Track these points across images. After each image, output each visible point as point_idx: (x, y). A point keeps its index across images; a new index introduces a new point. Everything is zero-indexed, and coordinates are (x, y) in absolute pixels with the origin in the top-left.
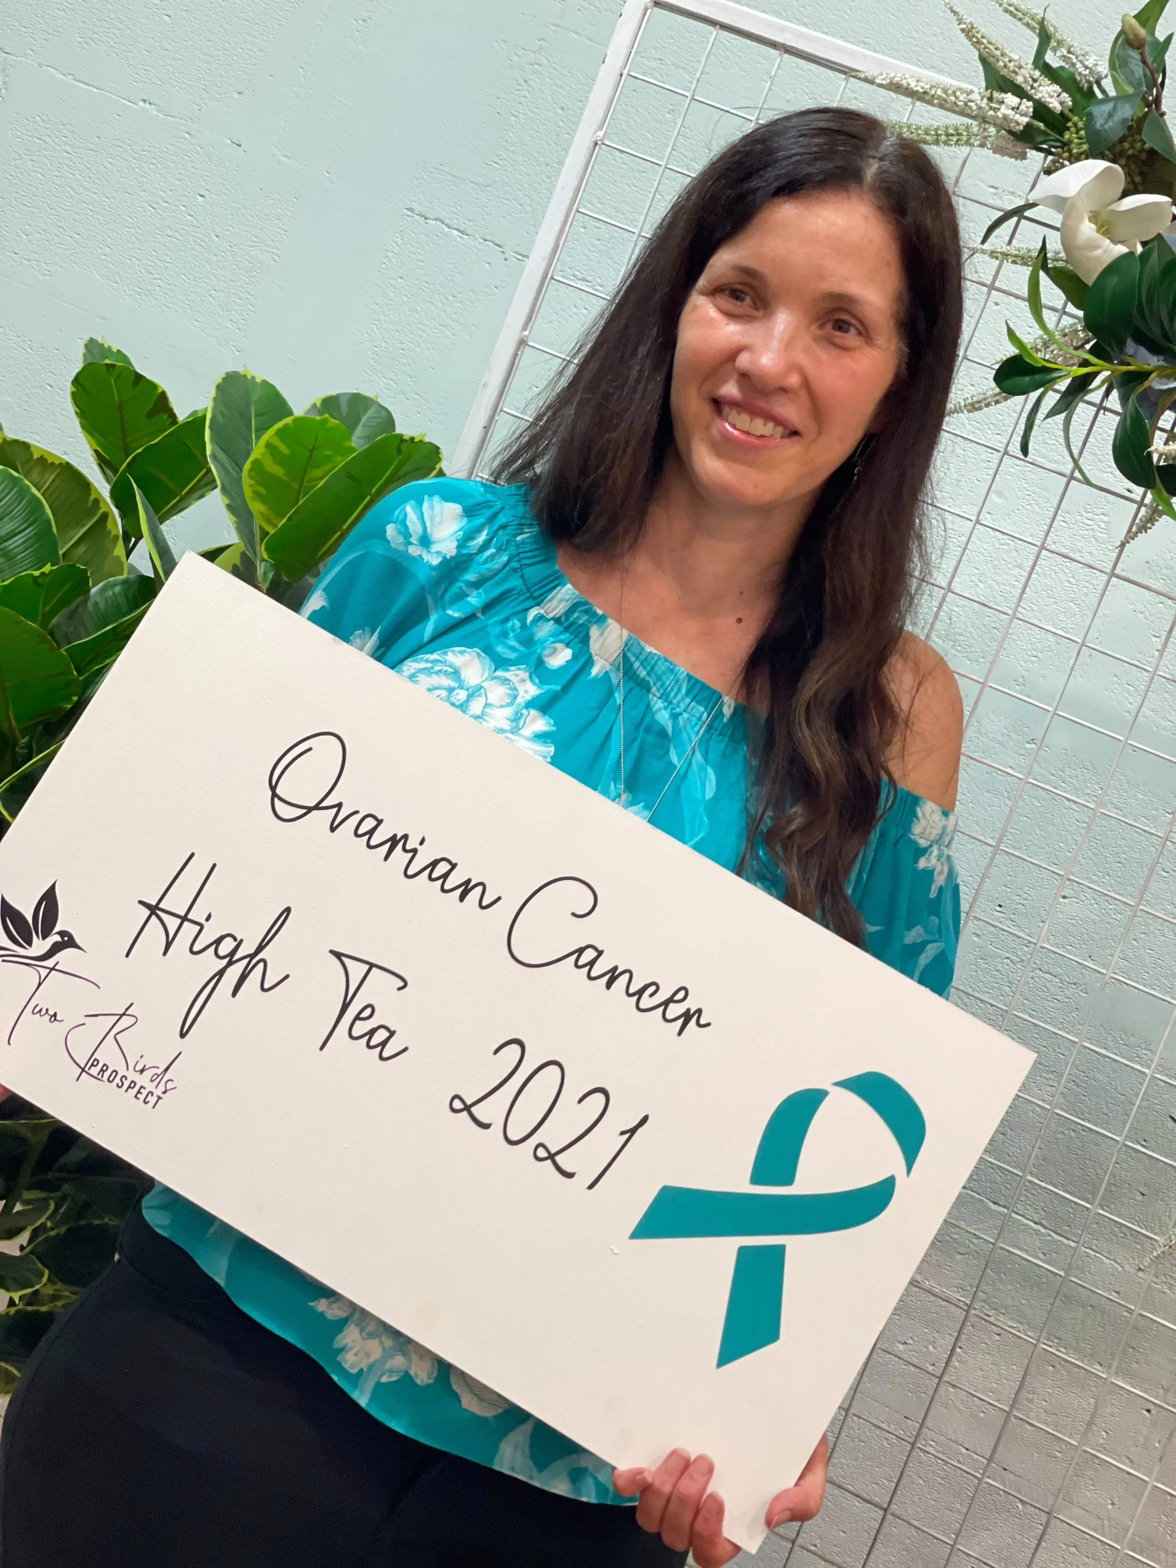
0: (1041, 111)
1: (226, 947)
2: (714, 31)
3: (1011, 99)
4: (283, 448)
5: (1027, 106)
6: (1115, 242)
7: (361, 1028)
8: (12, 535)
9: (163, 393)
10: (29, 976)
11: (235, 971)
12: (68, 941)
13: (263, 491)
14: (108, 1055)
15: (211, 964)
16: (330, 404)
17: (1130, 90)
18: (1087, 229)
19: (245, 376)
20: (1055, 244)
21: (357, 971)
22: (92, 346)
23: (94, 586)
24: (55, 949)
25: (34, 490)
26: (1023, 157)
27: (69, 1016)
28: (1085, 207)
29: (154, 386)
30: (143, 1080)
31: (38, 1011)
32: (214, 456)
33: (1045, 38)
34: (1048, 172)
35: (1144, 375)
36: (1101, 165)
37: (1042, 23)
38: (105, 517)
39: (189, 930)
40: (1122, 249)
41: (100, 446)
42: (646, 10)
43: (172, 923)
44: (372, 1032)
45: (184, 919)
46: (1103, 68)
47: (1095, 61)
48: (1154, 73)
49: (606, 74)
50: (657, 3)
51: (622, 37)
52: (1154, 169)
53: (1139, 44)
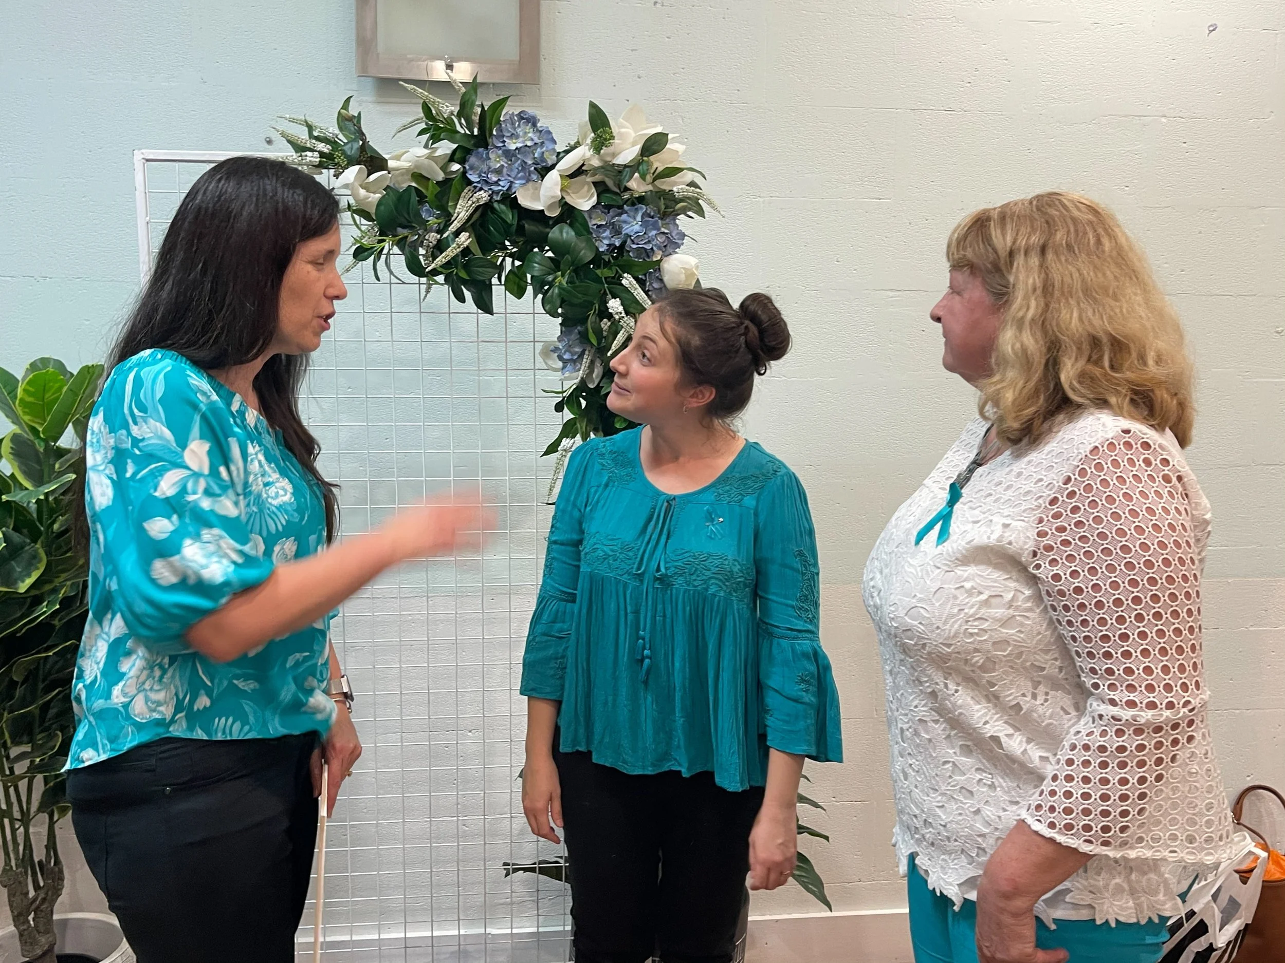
0: (322, 154)
2: (176, 164)
3: (309, 153)
5: (316, 154)
6: (374, 193)
17: (352, 137)
18: (362, 192)
20: (352, 201)
26: (321, 173)
28: (357, 184)
33: (310, 128)
34: (337, 176)
35: (407, 237)
36: (357, 168)
37: (306, 121)
40: (378, 196)
42: (144, 164)
46: (337, 131)
47: (333, 129)
48: (360, 128)
49: (139, 195)
50: (148, 160)
51: (139, 177)
52: (374, 162)
53: (351, 119)
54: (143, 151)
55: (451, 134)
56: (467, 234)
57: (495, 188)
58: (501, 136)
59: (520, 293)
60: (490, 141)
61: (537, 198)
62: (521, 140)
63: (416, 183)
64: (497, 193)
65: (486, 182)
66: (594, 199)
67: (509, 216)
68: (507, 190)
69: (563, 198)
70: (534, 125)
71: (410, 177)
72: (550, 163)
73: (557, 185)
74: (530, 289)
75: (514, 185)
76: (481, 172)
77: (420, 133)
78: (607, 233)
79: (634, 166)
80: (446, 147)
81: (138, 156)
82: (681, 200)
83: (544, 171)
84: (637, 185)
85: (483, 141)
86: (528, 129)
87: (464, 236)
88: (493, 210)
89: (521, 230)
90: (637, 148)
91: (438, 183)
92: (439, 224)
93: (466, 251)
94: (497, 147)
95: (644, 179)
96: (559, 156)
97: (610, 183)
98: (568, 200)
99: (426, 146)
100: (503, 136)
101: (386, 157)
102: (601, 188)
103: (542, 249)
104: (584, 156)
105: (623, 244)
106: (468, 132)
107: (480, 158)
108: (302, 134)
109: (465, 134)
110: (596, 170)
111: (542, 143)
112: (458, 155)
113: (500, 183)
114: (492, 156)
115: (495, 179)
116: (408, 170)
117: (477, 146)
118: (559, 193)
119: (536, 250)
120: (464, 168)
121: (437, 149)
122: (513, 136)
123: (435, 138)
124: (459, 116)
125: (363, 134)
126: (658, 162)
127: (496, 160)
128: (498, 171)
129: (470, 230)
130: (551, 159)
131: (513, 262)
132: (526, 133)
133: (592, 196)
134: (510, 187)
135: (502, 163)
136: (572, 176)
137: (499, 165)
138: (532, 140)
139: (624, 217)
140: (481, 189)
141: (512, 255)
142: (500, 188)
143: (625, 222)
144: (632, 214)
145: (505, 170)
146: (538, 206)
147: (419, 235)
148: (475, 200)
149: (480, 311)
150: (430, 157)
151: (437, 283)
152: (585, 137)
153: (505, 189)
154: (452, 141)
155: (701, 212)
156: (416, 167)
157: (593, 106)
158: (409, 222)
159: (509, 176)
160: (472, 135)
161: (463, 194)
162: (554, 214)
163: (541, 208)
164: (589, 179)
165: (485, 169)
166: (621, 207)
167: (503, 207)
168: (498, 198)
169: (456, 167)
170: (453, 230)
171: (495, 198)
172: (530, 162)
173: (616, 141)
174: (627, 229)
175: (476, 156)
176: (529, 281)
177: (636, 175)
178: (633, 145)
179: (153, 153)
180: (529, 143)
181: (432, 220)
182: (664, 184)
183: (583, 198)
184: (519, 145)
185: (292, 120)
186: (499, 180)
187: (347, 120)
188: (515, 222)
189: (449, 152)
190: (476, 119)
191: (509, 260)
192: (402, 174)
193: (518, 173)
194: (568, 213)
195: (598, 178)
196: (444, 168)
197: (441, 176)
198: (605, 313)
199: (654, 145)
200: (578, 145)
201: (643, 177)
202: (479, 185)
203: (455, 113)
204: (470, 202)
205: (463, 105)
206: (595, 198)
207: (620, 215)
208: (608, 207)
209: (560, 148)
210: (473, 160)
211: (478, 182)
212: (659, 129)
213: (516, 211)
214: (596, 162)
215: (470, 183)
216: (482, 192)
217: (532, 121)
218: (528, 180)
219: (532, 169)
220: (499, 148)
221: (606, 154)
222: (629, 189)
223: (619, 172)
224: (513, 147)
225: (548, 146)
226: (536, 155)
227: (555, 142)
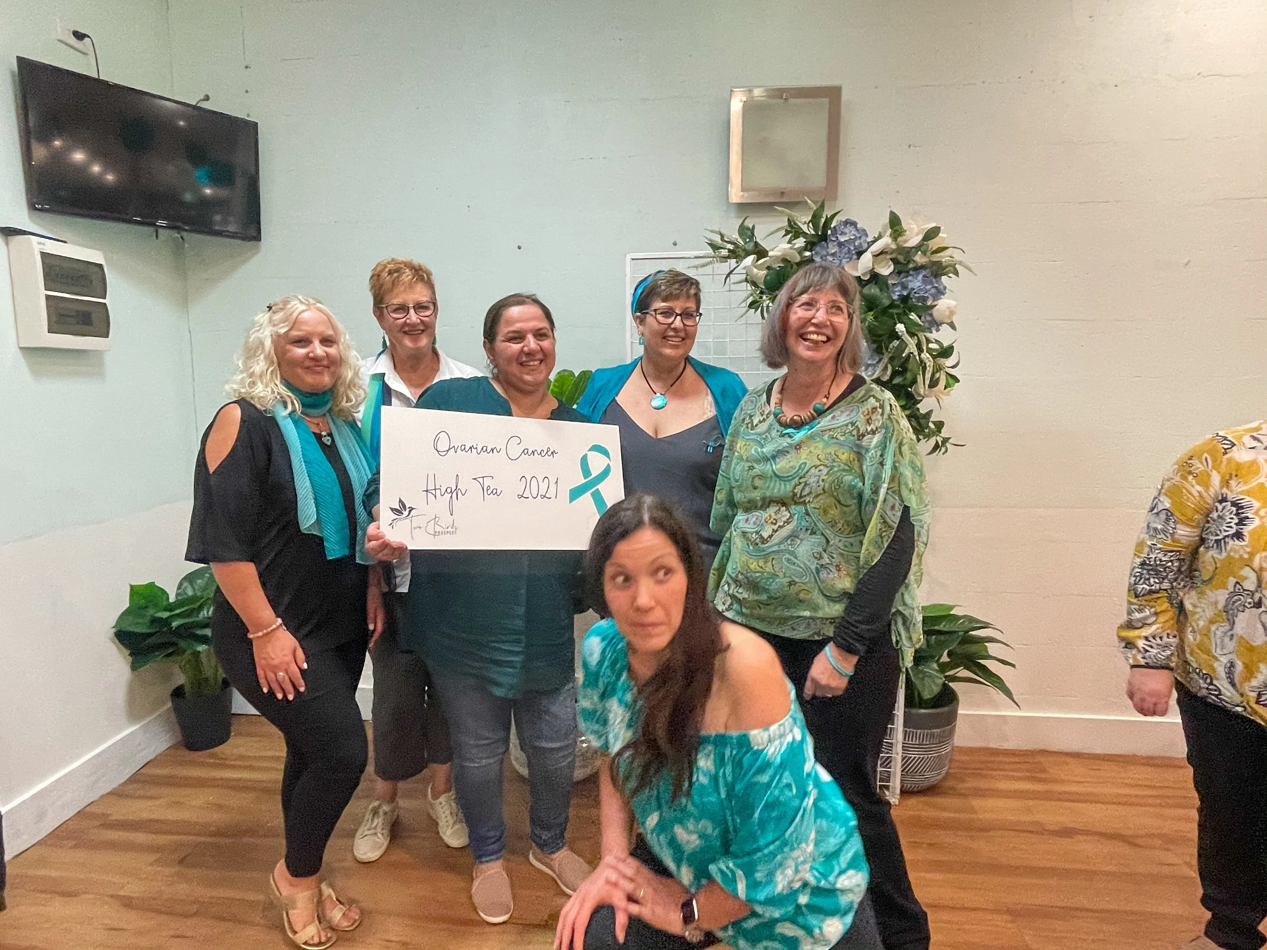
0: (729, 251)
1: (449, 490)
3: (722, 250)
5: (725, 250)
6: (762, 270)
7: (489, 492)
10: (408, 521)
11: (454, 495)
12: (411, 509)
14: (438, 529)
15: (448, 496)
18: (755, 270)
21: (481, 480)
24: (410, 512)
27: (423, 525)
28: (752, 266)
30: (449, 529)
31: (415, 528)
33: (722, 236)
34: (739, 262)
36: (751, 257)
37: (719, 232)
39: (438, 492)
40: (764, 272)
42: (631, 262)
43: (433, 492)
44: (492, 492)
45: (435, 489)
46: (738, 237)
47: (735, 236)
48: (753, 234)
49: (628, 278)
50: (633, 259)
51: (628, 269)
52: (761, 253)
53: (748, 229)
54: (631, 254)
55: (804, 234)
58: (835, 234)
60: (828, 237)
61: (856, 269)
62: (847, 235)
63: (784, 264)
66: (892, 267)
69: (873, 268)
70: (856, 227)
71: (781, 260)
72: (864, 248)
73: (869, 260)
76: (822, 256)
77: (785, 235)
78: (899, 288)
79: (918, 248)
80: (800, 242)
81: (628, 257)
82: (946, 267)
83: (860, 254)
84: (919, 259)
85: (824, 238)
86: (852, 229)
90: (920, 237)
91: (796, 263)
94: (832, 240)
95: (925, 255)
96: (870, 244)
97: (901, 258)
98: (876, 269)
99: (789, 242)
100: (837, 234)
101: (767, 249)
102: (895, 261)
104: (886, 243)
105: (909, 295)
107: (822, 247)
108: (717, 239)
109: (813, 235)
110: (893, 251)
111: (860, 237)
112: (808, 246)
114: (830, 245)
116: (777, 257)
117: (820, 241)
118: (870, 266)
120: (812, 254)
121: (795, 244)
122: (843, 233)
123: (796, 236)
124: (810, 224)
125: (755, 237)
126: (933, 244)
127: (833, 249)
128: (833, 255)
130: (865, 246)
132: (850, 232)
133: (889, 266)
135: (836, 249)
136: (878, 255)
137: (833, 251)
138: (854, 235)
139: (910, 278)
143: (910, 281)
144: (915, 276)
145: (837, 253)
150: (791, 248)
152: (885, 232)
154: (805, 238)
155: (956, 273)
156: (784, 255)
157: (892, 213)
160: (818, 235)
162: (867, 278)
164: (889, 257)
165: (824, 253)
166: (908, 272)
169: (808, 254)
172: (852, 248)
173: (907, 233)
174: (911, 285)
175: (820, 246)
177: (919, 252)
178: (917, 235)
179: (636, 255)
180: (853, 237)
182: (936, 258)
183: (883, 267)
184: (846, 239)
185: (712, 231)
187: (745, 230)
189: (803, 245)
190: (821, 225)
192: (776, 260)
193: (845, 255)
194: (875, 277)
195: (893, 256)
196: (800, 253)
197: (798, 259)
198: (896, 336)
199: (932, 234)
200: (880, 237)
201: (924, 253)
203: (807, 222)
205: (814, 216)
207: (907, 277)
208: (899, 273)
209: (870, 239)
210: (818, 249)
212: (933, 225)
214: (894, 246)
217: (854, 224)
218: (851, 259)
219: (854, 252)
220: (834, 241)
221: (900, 241)
222: (914, 261)
223: (909, 252)
224: (842, 240)
225: (863, 238)
226: (856, 244)
227: (867, 235)
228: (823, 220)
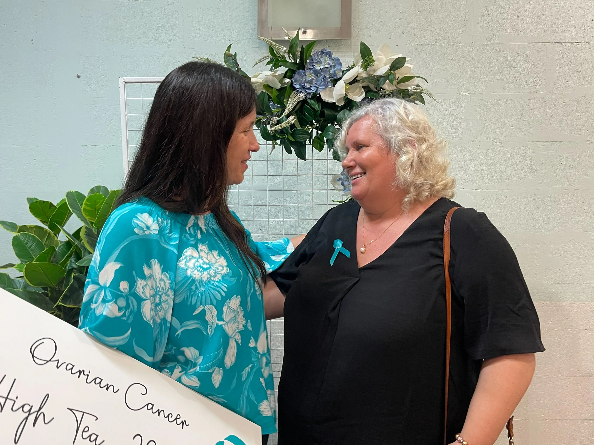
2: (141, 84)
4: (89, 203)
8: (31, 246)
9: (51, 203)
13: (87, 214)
16: (92, 190)
17: (232, 66)
19: (71, 192)
22: (28, 199)
23: (56, 248)
25: (32, 234)
29: (48, 202)
32: (73, 211)
35: (261, 119)
37: (208, 59)
38: (50, 233)
41: (41, 219)
42: (124, 85)
46: (224, 63)
47: (221, 61)
48: (236, 61)
49: (122, 101)
50: (126, 83)
51: (122, 92)
53: (231, 56)
54: (124, 78)
55: (285, 63)
56: (294, 116)
57: (309, 91)
58: (312, 63)
59: (320, 148)
60: (306, 65)
61: (332, 96)
62: (323, 64)
63: (266, 90)
64: (310, 94)
65: (304, 88)
67: (316, 106)
68: (315, 92)
69: (346, 95)
70: (330, 56)
71: (262, 87)
72: (339, 77)
73: (343, 88)
74: (326, 146)
75: (319, 89)
76: (301, 83)
77: (268, 64)
79: (386, 77)
80: (282, 70)
81: (122, 80)
82: (412, 95)
83: (335, 81)
84: (388, 87)
85: (302, 66)
86: (327, 58)
87: (292, 118)
88: (307, 103)
89: (322, 114)
90: (388, 67)
91: (278, 90)
92: (278, 112)
93: (292, 126)
94: (309, 69)
96: (344, 73)
97: (372, 86)
98: (349, 97)
99: (271, 70)
100: (313, 63)
101: (250, 77)
102: (367, 89)
103: (333, 124)
104: (358, 71)
106: (293, 61)
107: (301, 75)
109: (292, 63)
110: (364, 80)
111: (334, 66)
112: (288, 74)
113: (312, 88)
114: (307, 74)
115: (308, 86)
116: (260, 83)
117: (299, 69)
118: (344, 93)
119: (329, 125)
120: (292, 81)
121: (277, 71)
122: (319, 62)
123: (276, 66)
124: (289, 52)
125: (237, 64)
126: (400, 74)
127: (309, 76)
128: (310, 82)
129: (295, 114)
130: (340, 74)
131: (317, 132)
132: (325, 61)
133: (362, 94)
134: (317, 90)
135: (312, 77)
136: (351, 83)
137: (310, 79)
138: (329, 64)
140: (301, 92)
141: (317, 128)
142: (311, 91)
145: (314, 81)
146: (332, 101)
147: (267, 118)
148: (297, 98)
149: (299, 159)
150: (273, 75)
151: (277, 144)
152: (358, 62)
153: (314, 91)
154: (286, 67)
155: (423, 101)
156: (266, 81)
157: (362, 44)
158: (262, 111)
159: (316, 84)
160: (296, 63)
161: (291, 96)
162: (341, 104)
163: (334, 101)
164: (361, 85)
165: (303, 80)
167: (313, 101)
168: (310, 97)
169: (287, 80)
170: (285, 114)
171: (308, 96)
172: (328, 76)
173: (376, 63)
175: (298, 74)
176: (325, 142)
177: (387, 81)
178: (385, 65)
179: (129, 79)
180: (327, 66)
181: (274, 110)
182: (402, 86)
183: (357, 95)
184: (322, 67)
186: (311, 87)
187: (229, 56)
188: (320, 110)
189: (283, 72)
190: (298, 54)
191: (315, 131)
192: (258, 86)
193: (321, 82)
194: (349, 103)
195: (365, 84)
196: (281, 81)
197: (279, 86)
199: (398, 64)
200: (353, 66)
201: (391, 82)
202: (300, 90)
203: (287, 52)
204: (295, 99)
205: (291, 47)
206: (364, 94)
209: (344, 68)
210: (296, 76)
211: (299, 88)
212: (400, 56)
213: (320, 104)
214: (364, 75)
215: (294, 89)
216: (301, 93)
217: (329, 54)
218: (327, 86)
219: (329, 80)
220: (311, 69)
221: (370, 70)
222: (383, 89)
223: (378, 80)
224: (318, 68)
225: (338, 67)
226: (331, 72)
227: (341, 65)
228: (299, 49)
